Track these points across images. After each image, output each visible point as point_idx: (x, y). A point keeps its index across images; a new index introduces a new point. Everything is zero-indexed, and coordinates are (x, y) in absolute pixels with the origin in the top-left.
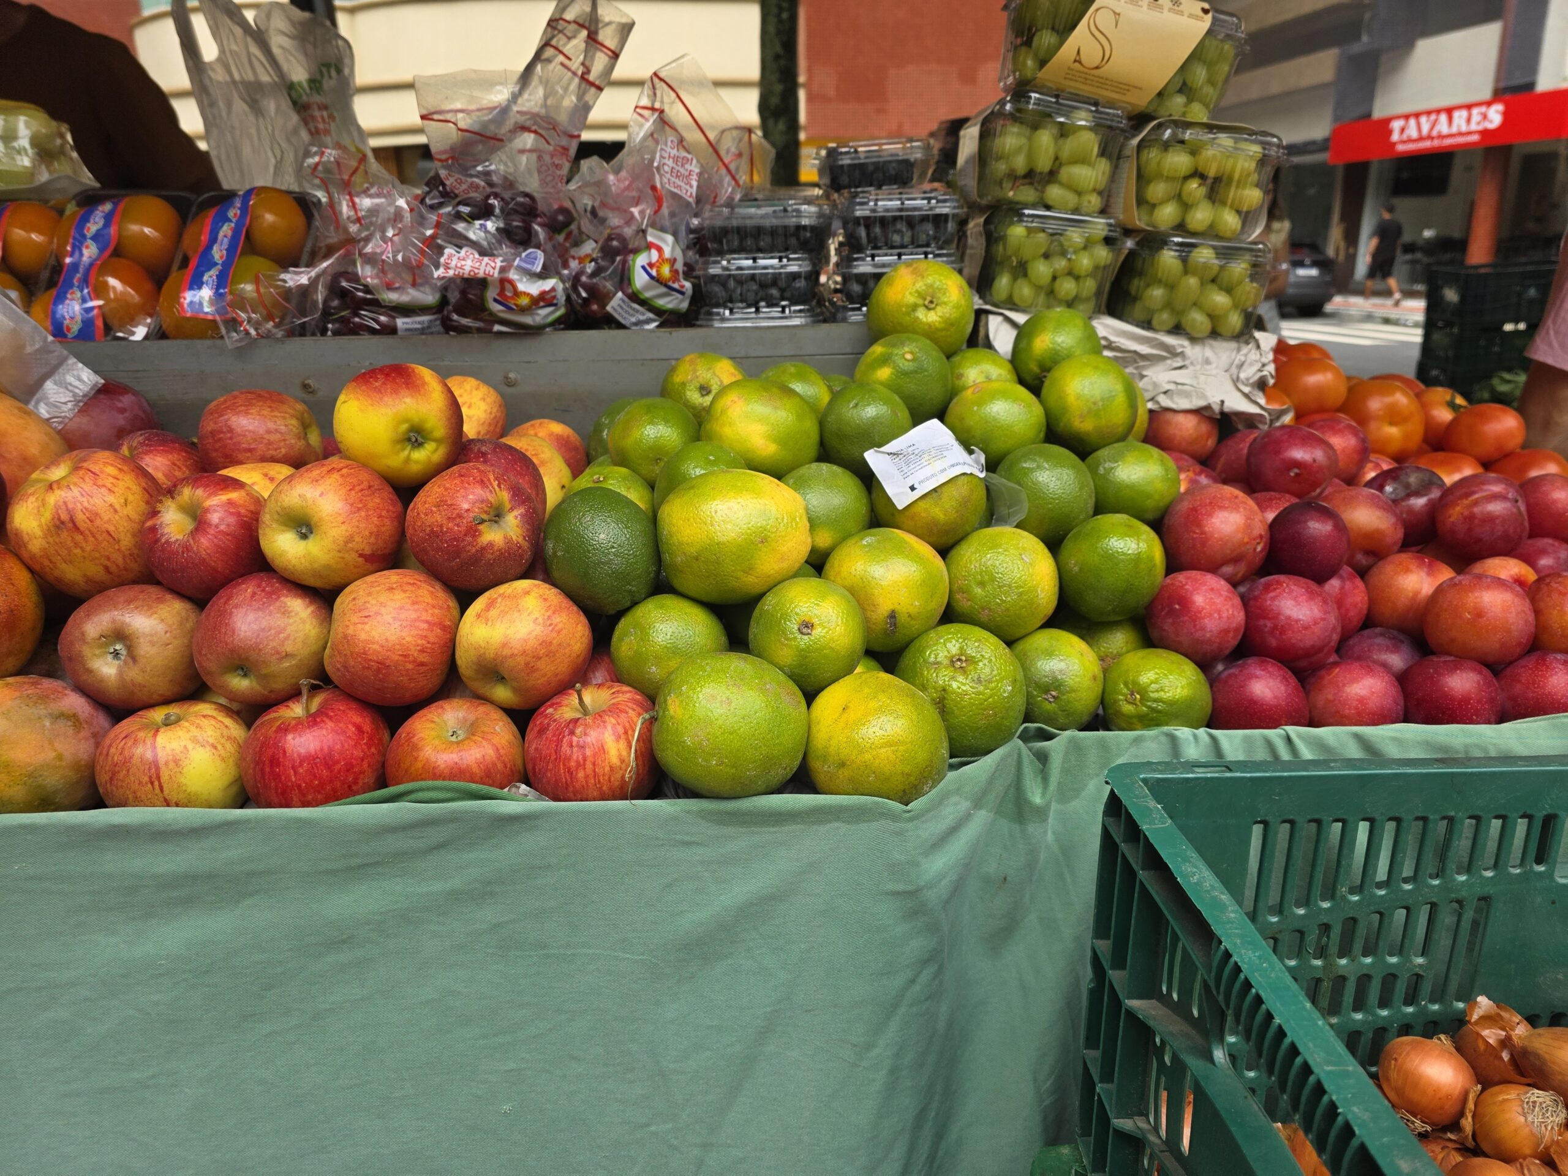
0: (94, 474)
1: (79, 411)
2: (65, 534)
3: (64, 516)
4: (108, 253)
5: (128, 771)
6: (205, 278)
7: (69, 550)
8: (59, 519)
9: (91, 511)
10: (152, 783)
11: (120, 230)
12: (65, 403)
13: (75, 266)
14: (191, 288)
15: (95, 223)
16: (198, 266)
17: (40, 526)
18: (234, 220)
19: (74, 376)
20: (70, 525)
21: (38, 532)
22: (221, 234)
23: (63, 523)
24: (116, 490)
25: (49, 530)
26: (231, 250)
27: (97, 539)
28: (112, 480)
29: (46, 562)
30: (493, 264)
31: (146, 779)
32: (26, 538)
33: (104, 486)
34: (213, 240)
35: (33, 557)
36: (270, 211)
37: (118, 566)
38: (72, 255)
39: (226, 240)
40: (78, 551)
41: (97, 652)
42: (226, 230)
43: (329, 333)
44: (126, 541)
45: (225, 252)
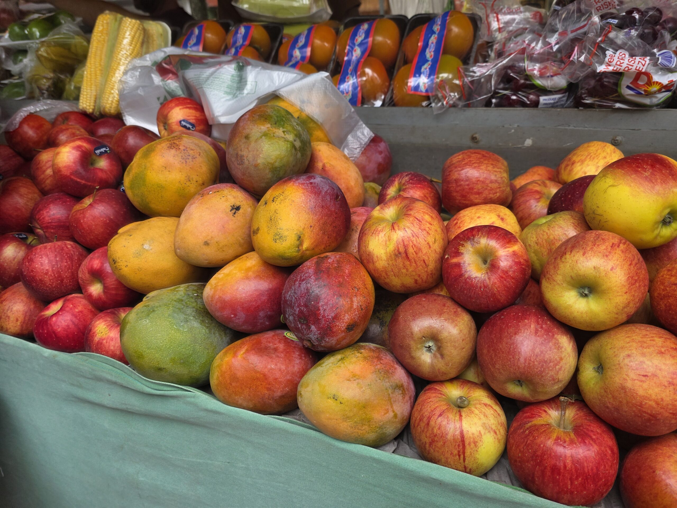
0: (419, 221)
1: (362, 153)
2: (400, 261)
3: (402, 250)
4: (367, 54)
5: (444, 443)
6: (423, 69)
7: (400, 269)
8: (398, 251)
9: (417, 248)
10: (459, 456)
11: (374, 40)
12: (356, 149)
13: (349, 62)
14: (415, 76)
15: (360, 36)
16: (418, 62)
17: (386, 253)
18: (437, 32)
19: (361, 132)
20: (404, 255)
21: (384, 257)
22: (430, 41)
23: (400, 253)
24: (430, 232)
25: (391, 256)
26: (437, 51)
27: (417, 265)
28: (429, 225)
29: (384, 274)
30: (643, 62)
31: (455, 452)
32: (375, 259)
33: (425, 230)
34: (426, 45)
35: (376, 270)
36: (457, 26)
37: (422, 280)
38: (347, 55)
39: (432, 45)
40: (404, 271)
41: (419, 346)
42: (433, 39)
43: (493, 105)
44: (432, 265)
45: (432, 53)
